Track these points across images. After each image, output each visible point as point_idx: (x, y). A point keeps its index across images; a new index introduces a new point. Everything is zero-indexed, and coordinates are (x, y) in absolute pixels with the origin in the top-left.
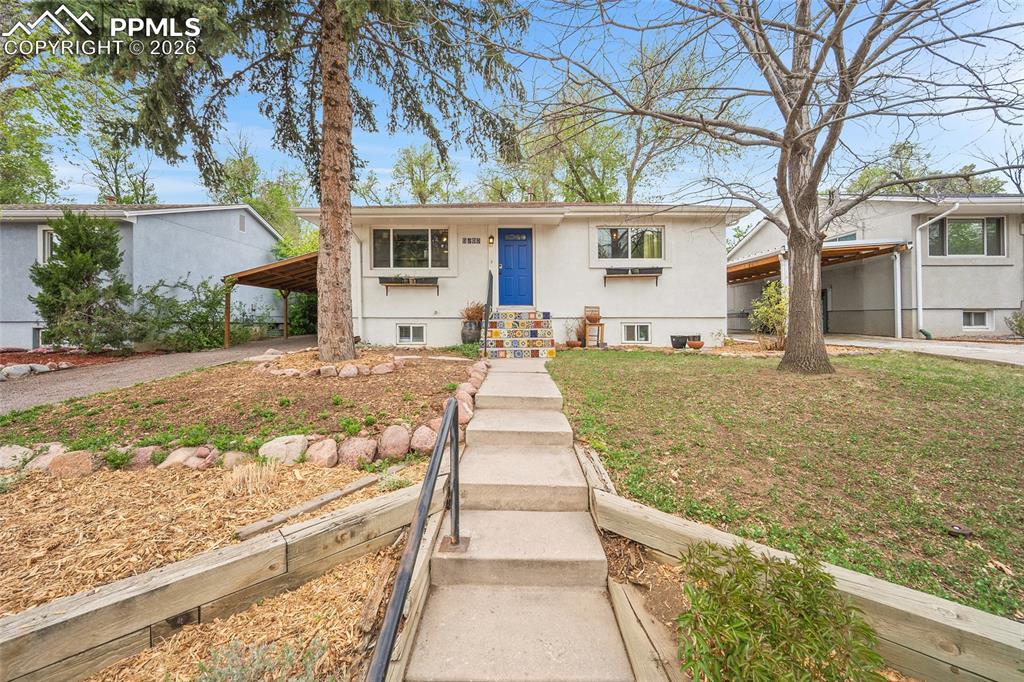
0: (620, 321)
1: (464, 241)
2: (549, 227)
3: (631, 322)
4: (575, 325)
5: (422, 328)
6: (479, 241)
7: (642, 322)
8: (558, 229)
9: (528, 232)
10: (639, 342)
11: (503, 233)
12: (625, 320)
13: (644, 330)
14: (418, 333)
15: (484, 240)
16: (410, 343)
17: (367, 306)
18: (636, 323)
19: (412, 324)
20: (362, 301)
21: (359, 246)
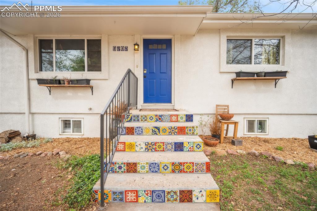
0: (243, 116)
1: (114, 49)
2: (187, 37)
3: (251, 118)
4: (210, 120)
5: (80, 121)
6: (126, 49)
7: (261, 118)
8: (194, 38)
9: (168, 43)
10: (257, 134)
11: (147, 42)
12: (247, 116)
13: (262, 124)
14: (78, 125)
15: (131, 48)
16: (70, 133)
17: (33, 104)
18: (257, 118)
19: (72, 118)
20: (29, 99)
21: (24, 53)
